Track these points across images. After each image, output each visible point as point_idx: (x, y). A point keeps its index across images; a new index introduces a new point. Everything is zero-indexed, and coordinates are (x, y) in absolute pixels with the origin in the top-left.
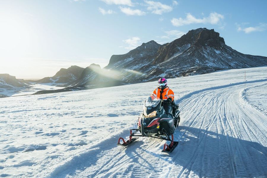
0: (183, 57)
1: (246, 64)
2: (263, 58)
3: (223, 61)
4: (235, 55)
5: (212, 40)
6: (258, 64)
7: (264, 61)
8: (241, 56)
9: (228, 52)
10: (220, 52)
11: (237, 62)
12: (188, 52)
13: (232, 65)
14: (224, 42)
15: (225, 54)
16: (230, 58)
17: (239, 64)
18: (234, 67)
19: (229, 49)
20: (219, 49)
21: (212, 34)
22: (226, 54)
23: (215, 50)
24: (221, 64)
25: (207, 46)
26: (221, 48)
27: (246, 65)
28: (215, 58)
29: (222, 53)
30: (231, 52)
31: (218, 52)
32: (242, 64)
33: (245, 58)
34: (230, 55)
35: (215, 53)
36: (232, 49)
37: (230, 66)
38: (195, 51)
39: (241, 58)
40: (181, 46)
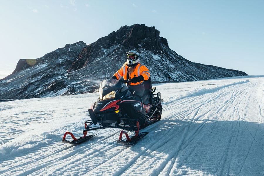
0: (103, 63)
1: (193, 75)
2: (215, 68)
3: (161, 71)
4: (180, 62)
5: (150, 40)
6: (209, 76)
7: (217, 72)
8: (187, 64)
9: (171, 57)
10: (160, 58)
11: (181, 73)
12: (112, 56)
13: (174, 76)
14: (167, 45)
15: (166, 60)
16: (172, 66)
17: (184, 75)
18: (175, 79)
19: (172, 54)
20: (158, 53)
21: (149, 31)
22: (168, 61)
23: (153, 55)
24: (158, 74)
25: (140, 47)
26: (162, 52)
27: (192, 78)
28: (151, 65)
29: (161, 59)
30: (175, 58)
31: (156, 57)
32: (187, 76)
33: (193, 68)
34: (173, 63)
35: (152, 58)
36: (177, 55)
37: (170, 77)
38: (122, 53)
39: (187, 66)
40: (108, 48)
